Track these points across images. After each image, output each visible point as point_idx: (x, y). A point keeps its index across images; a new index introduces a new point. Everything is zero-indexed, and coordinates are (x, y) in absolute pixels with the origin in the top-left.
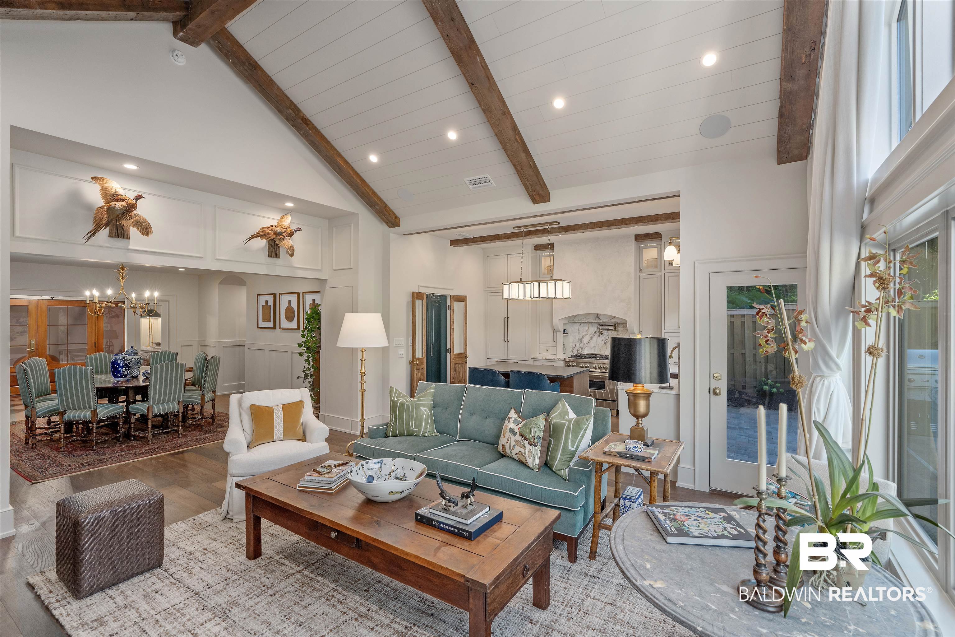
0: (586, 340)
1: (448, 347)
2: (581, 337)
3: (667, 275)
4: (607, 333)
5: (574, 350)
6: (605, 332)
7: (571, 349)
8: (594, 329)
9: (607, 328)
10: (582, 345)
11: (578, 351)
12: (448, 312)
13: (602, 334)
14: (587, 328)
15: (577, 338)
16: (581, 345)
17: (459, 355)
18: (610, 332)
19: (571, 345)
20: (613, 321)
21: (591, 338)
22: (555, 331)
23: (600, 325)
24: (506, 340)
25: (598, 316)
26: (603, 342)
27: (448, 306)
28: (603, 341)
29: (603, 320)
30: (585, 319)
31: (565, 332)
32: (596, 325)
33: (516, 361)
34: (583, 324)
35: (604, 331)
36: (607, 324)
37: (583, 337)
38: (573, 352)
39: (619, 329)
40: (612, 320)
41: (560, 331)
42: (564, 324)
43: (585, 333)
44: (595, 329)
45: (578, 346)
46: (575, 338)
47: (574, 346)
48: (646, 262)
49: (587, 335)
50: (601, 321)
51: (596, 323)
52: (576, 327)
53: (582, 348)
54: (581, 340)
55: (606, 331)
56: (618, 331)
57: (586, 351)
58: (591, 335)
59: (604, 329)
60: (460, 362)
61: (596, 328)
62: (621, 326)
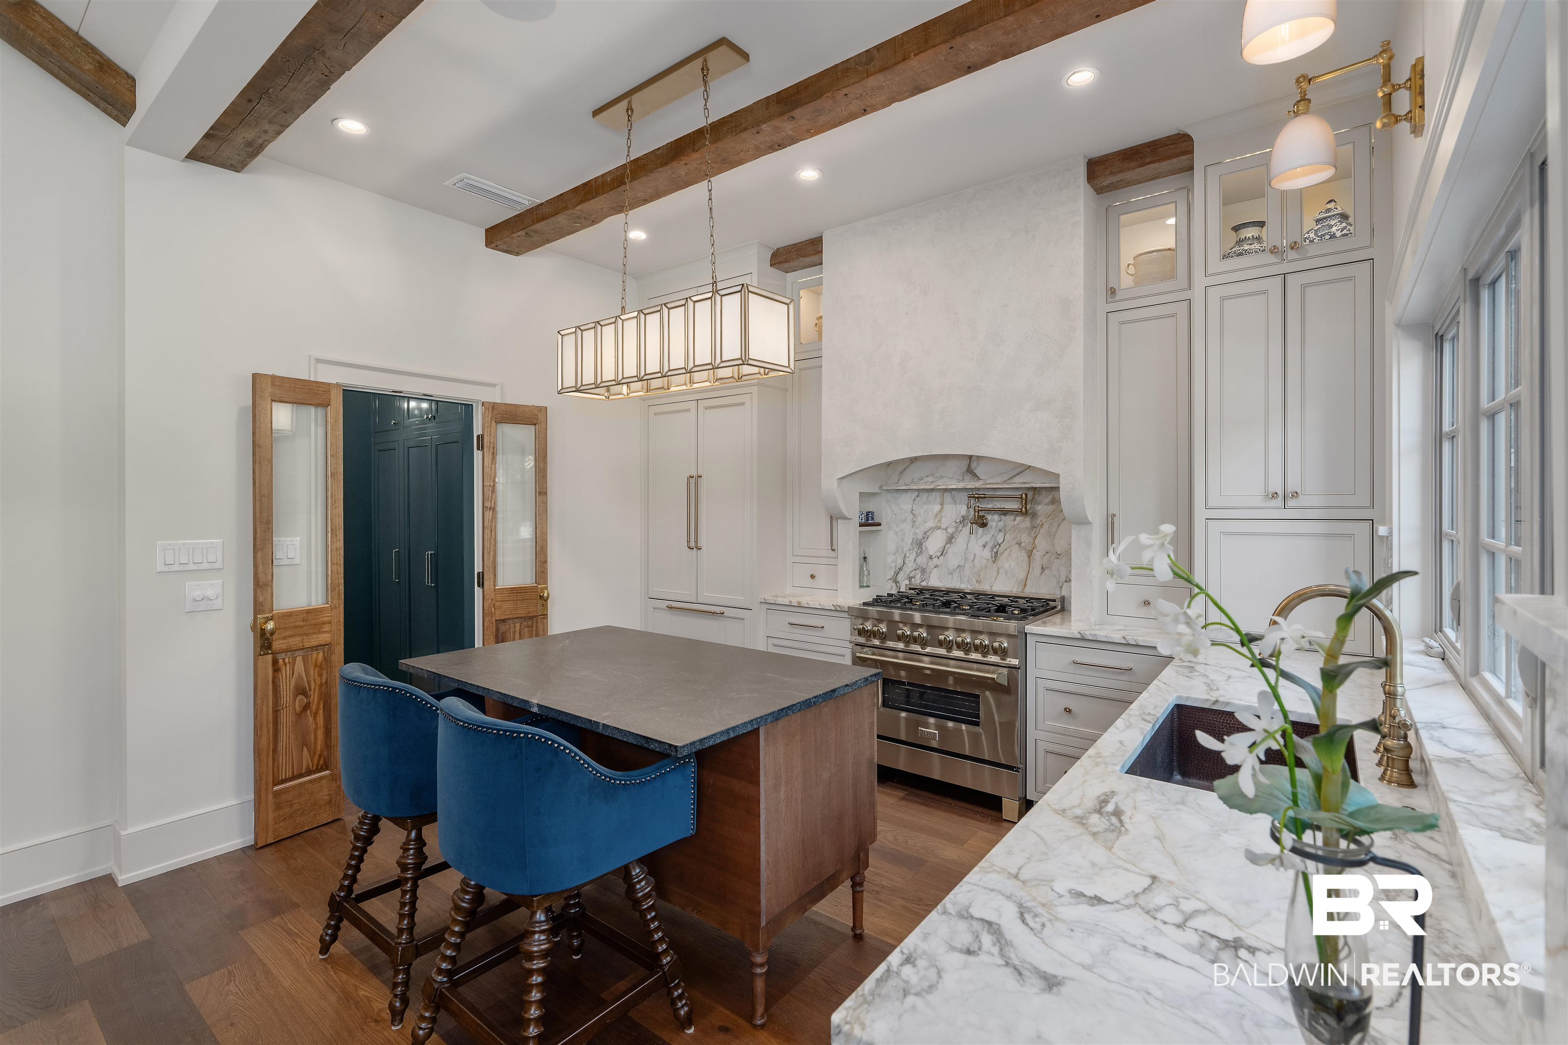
0: (934, 544)
1: (478, 568)
2: (920, 537)
3: (1215, 295)
4: (1001, 524)
5: (900, 577)
6: (993, 519)
7: (891, 574)
8: (958, 509)
9: (999, 505)
10: (921, 560)
11: (910, 578)
12: (478, 455)
13: (984, 525)
14: (937, 508)
15: (909, 539)
16: (919, 560)
17: (517, 592)
18: (1009, 519)
19: (890, 558)
20: (1020, 482)
21: (950, 540)
22: (834, 518)
23: (976, 496)
24: (692, 544)
25: (970, 463)
26: (987, 553)
27: (478, 436)
28: (988, 548)
29: (988, 479)
30: (930, 479)
31: (869, 521)
32: (964, 496)
33: (718, 610)
34: (925, 495)
35: (989, 517)
36: (998, 493)
37: (926, 535)
38: (896, 582)
39: (1039, 508)
40: (1017, 479)
41: (845, 518)
42: (862, 494)
43: (930, 524)
44: (963, 510)
45: (910, 566)
46: (902, 540)
47: (899, 562)
48: (1132, 270)
49: (939, 528)
50: (978, 484)
51: (965, 489)
52: (905, 503)
53: (923, 571)
54: (919, 545)
55: (996, 517)
56: (1034, 516)
57: (936, 581)
58: (950, 530)
59: (989, 511)
60: (522, 612)
61: (965, 507)
62: (1045, 498)
